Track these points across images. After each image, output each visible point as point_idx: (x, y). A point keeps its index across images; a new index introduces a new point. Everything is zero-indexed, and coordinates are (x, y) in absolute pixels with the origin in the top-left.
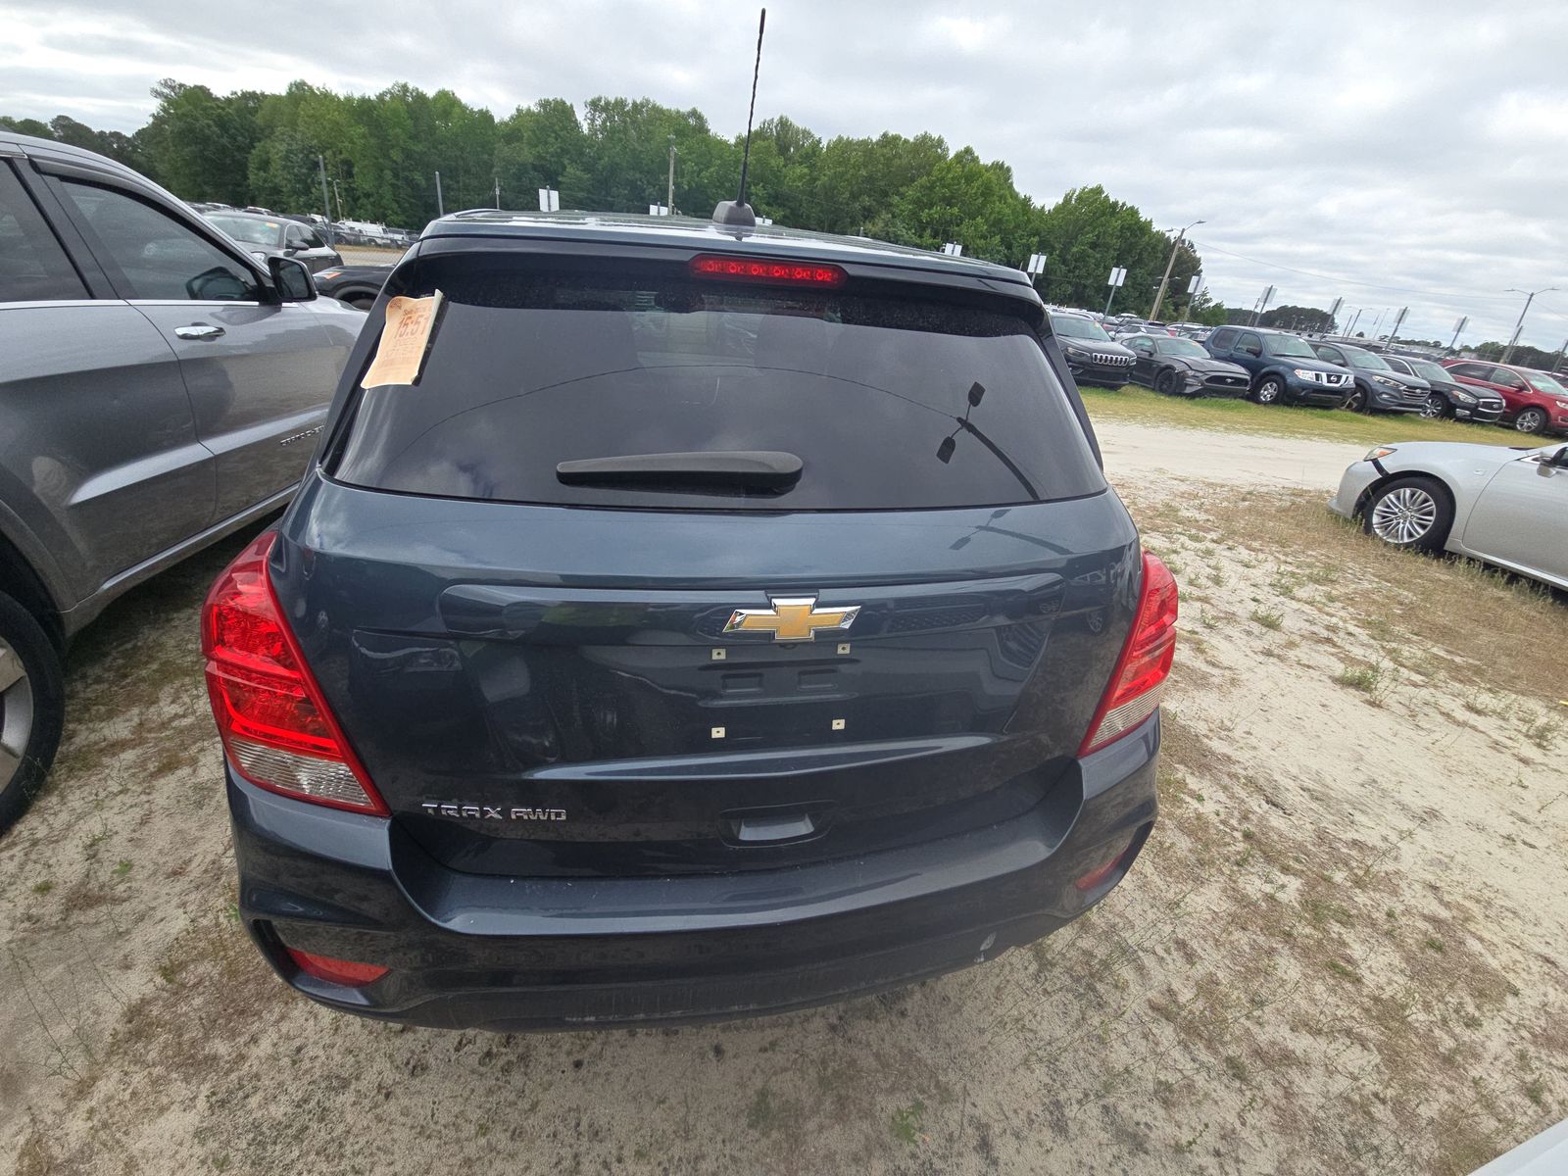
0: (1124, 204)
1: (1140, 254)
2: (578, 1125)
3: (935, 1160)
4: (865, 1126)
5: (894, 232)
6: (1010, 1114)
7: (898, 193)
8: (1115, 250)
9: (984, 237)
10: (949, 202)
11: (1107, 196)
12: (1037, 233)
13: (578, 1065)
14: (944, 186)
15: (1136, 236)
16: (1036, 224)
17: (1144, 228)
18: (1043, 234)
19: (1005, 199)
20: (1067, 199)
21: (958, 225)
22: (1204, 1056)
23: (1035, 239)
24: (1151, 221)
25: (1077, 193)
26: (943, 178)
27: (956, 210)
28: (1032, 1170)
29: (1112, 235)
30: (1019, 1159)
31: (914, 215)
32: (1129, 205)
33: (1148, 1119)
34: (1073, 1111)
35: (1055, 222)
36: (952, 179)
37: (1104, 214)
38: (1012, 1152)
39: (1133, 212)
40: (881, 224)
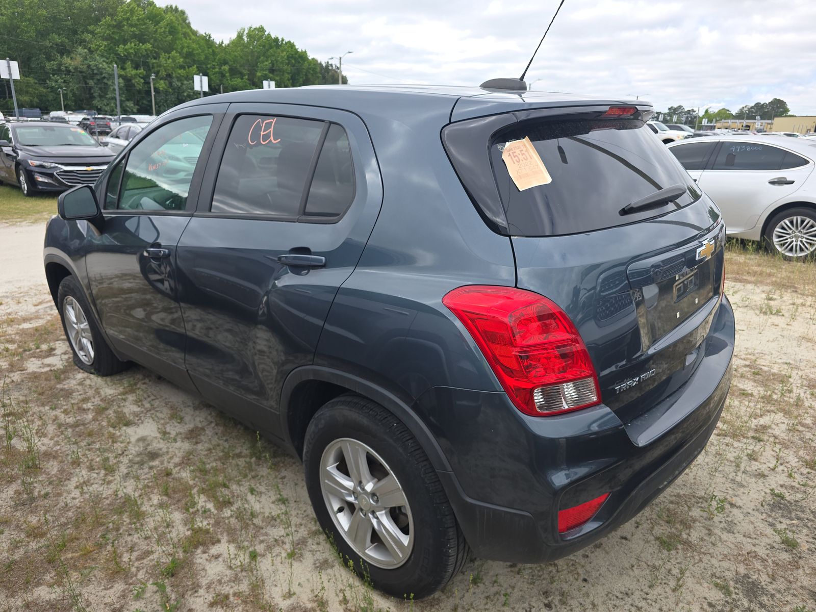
0: (283, 40)
1: (306, 75)
2: (617, 597)
3: (727, 519)
4: (698, 524)
5: (96, 65)
6: (726, 491)
7: (88, 32)
8: (288, 73)
9: (182, 67)
10: (141, 39)
11: (269, 34)
12: (225, 63)
13: (585, 580)
14: (132, 26)
15: (299, 62)
16: (221, 56)
17: (302, 56)
18: (230, 63)
19: (189, 36)
20: (240, 36)
21: (155, 58)
22: (745, 440)
23: (226, 68)
24: (305, 52)
25: (246, 31)
26: (128, 19)
27: (149, 46)
28: (751, 501)
29: (282, 63)
30: (744, 501)
31: (110, 50)
32: (286, 40)
33: (756, 468)
34: (738, 479)
35: (236, 54)
36: (138, 20)
37: (271, 47)
38: (740, 501)
39: (291, 45)
40: (79, 59)
